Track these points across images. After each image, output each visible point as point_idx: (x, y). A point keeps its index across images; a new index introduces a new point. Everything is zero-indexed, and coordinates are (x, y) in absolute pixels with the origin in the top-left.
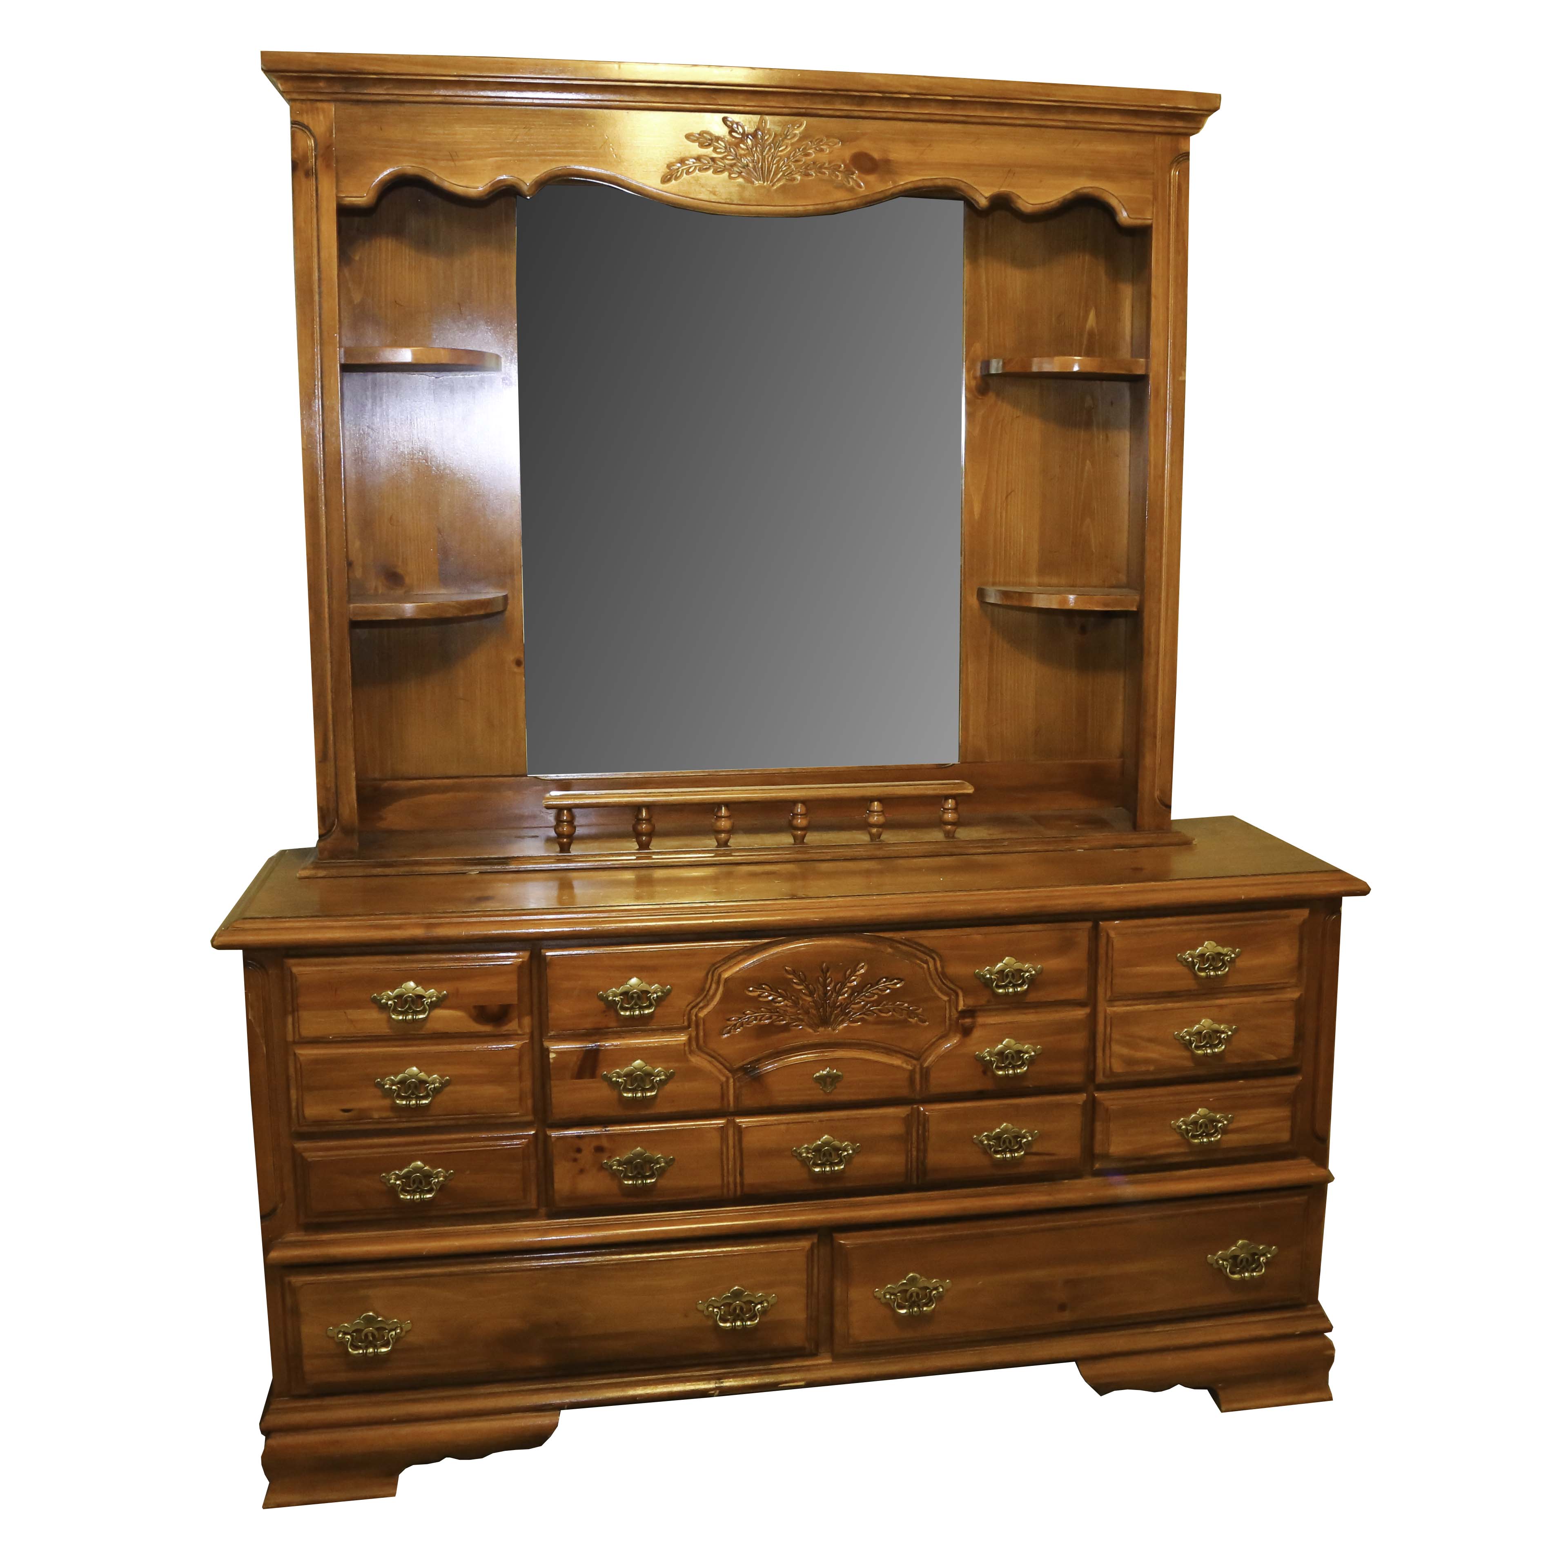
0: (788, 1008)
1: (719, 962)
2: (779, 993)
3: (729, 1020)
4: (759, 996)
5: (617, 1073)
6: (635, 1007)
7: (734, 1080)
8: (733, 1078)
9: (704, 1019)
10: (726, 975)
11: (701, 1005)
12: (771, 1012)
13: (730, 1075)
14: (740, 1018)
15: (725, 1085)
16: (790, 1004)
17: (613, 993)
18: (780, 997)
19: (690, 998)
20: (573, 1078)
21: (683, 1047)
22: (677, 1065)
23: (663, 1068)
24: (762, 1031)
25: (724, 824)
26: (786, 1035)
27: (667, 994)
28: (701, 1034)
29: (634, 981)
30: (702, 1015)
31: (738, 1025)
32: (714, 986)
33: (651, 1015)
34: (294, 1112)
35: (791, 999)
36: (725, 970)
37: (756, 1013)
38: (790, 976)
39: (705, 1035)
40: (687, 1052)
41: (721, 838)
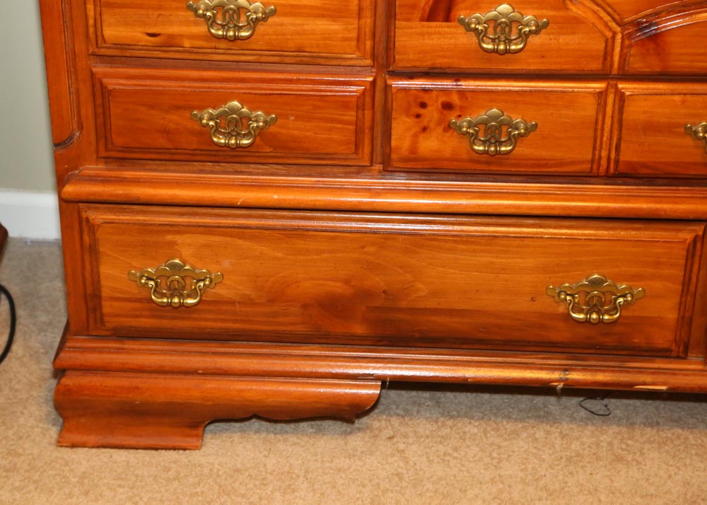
5: (477, 18)
7: (623, 35)
8: (622, 33)
13: (618, 29)
15: (610, 40)
20: (422, 20)
22: (551, 13)
23: (534, 16)
34: (91, 30)
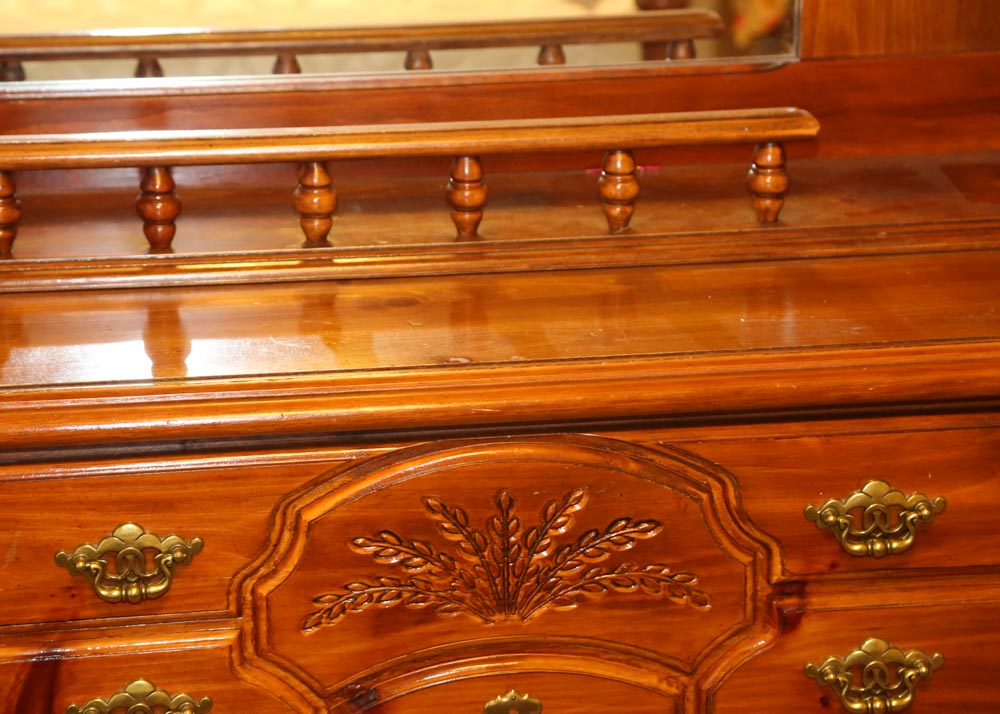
0: (433, 578)
1: (297, 490)
2: (414, 548)
3: (317, 600)
4: (376, 554)
6: (129, 579)
7: (329, 712)
8: (328, 709)
9: (267, 599)
10: (310, 516)
11: (263, 571)
12: (401, 586)
13: (321, 703)
14: (340, 597)
16: (435, 569)
17: (85, 553)
18: (417, 556)
19: (241, 559)
21: (226, 654)
22: (215, 687)
23: (188, 694)
24: (382, 622)
25: (317, 200)
26: (432, 627)
27: (191, 554)
28: (264, 627)
29: (130, 528)
30: (264, 590)
31: (334, 610)
32: (287, 536)
33: (160, 595)
35: (440, 561)
36: (309, 506)
37: (370, 587)
38: (438, 517)
39: (270, 630)
40: (236, 663)
41: (313, 229)
